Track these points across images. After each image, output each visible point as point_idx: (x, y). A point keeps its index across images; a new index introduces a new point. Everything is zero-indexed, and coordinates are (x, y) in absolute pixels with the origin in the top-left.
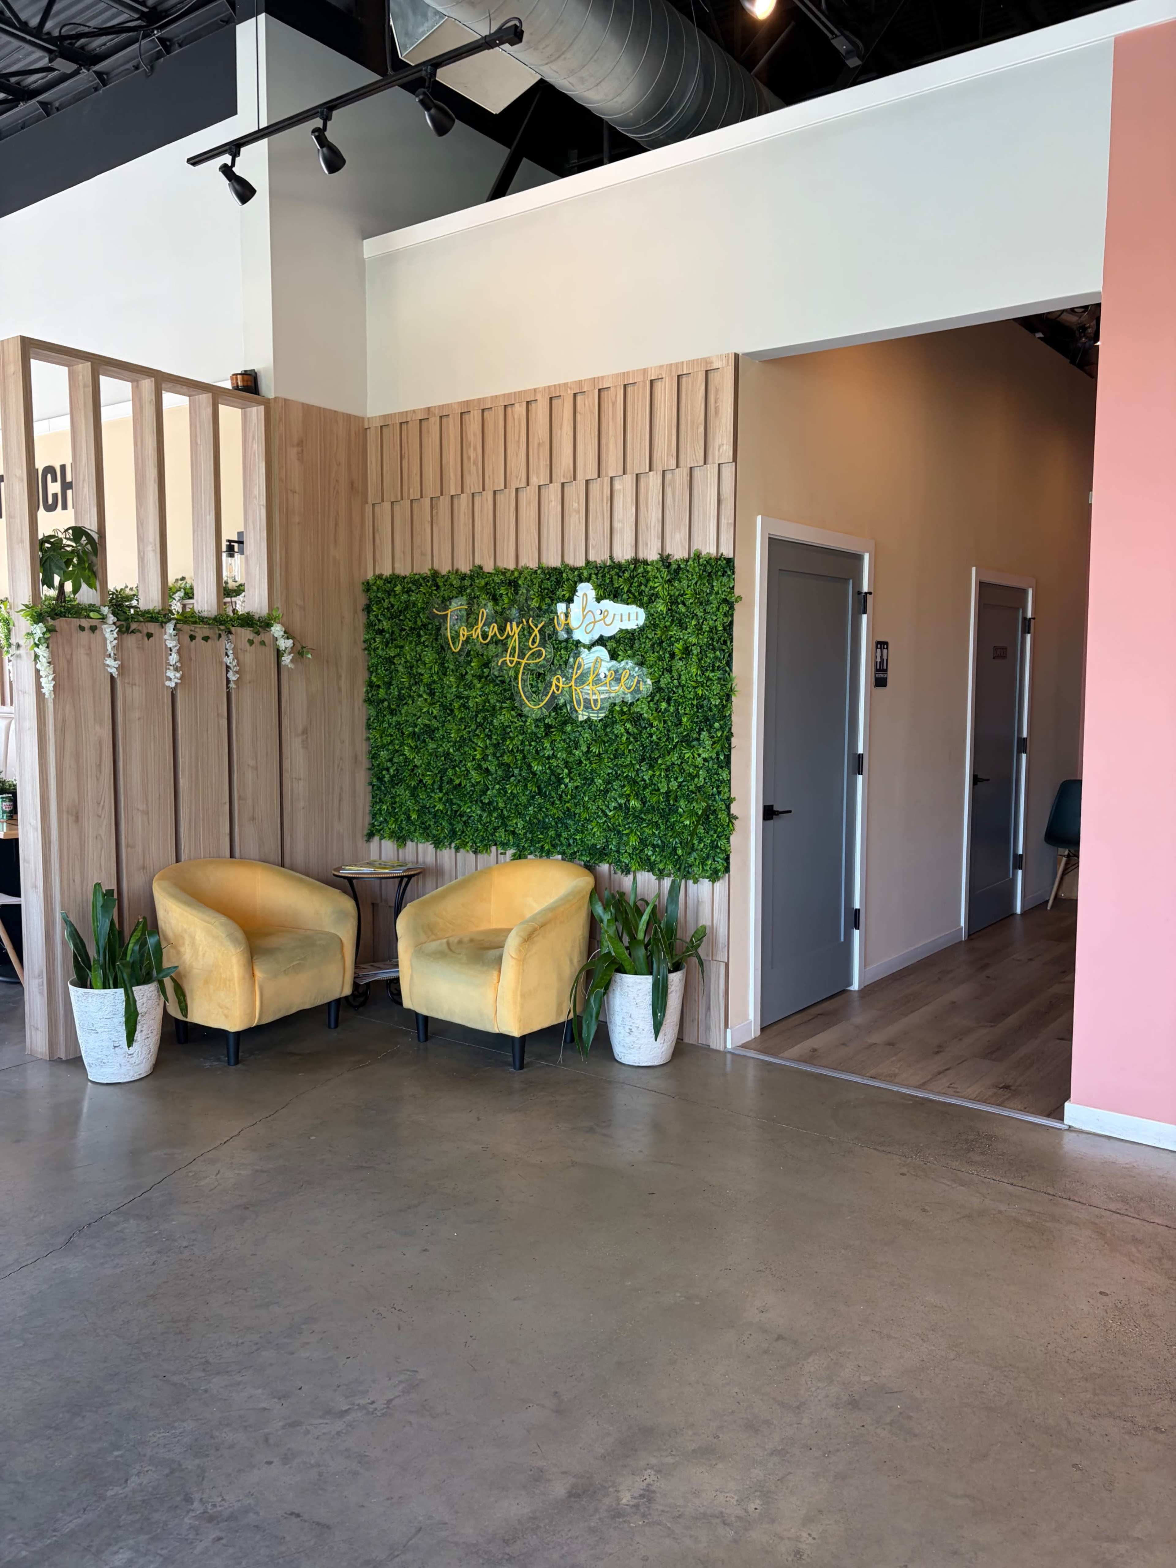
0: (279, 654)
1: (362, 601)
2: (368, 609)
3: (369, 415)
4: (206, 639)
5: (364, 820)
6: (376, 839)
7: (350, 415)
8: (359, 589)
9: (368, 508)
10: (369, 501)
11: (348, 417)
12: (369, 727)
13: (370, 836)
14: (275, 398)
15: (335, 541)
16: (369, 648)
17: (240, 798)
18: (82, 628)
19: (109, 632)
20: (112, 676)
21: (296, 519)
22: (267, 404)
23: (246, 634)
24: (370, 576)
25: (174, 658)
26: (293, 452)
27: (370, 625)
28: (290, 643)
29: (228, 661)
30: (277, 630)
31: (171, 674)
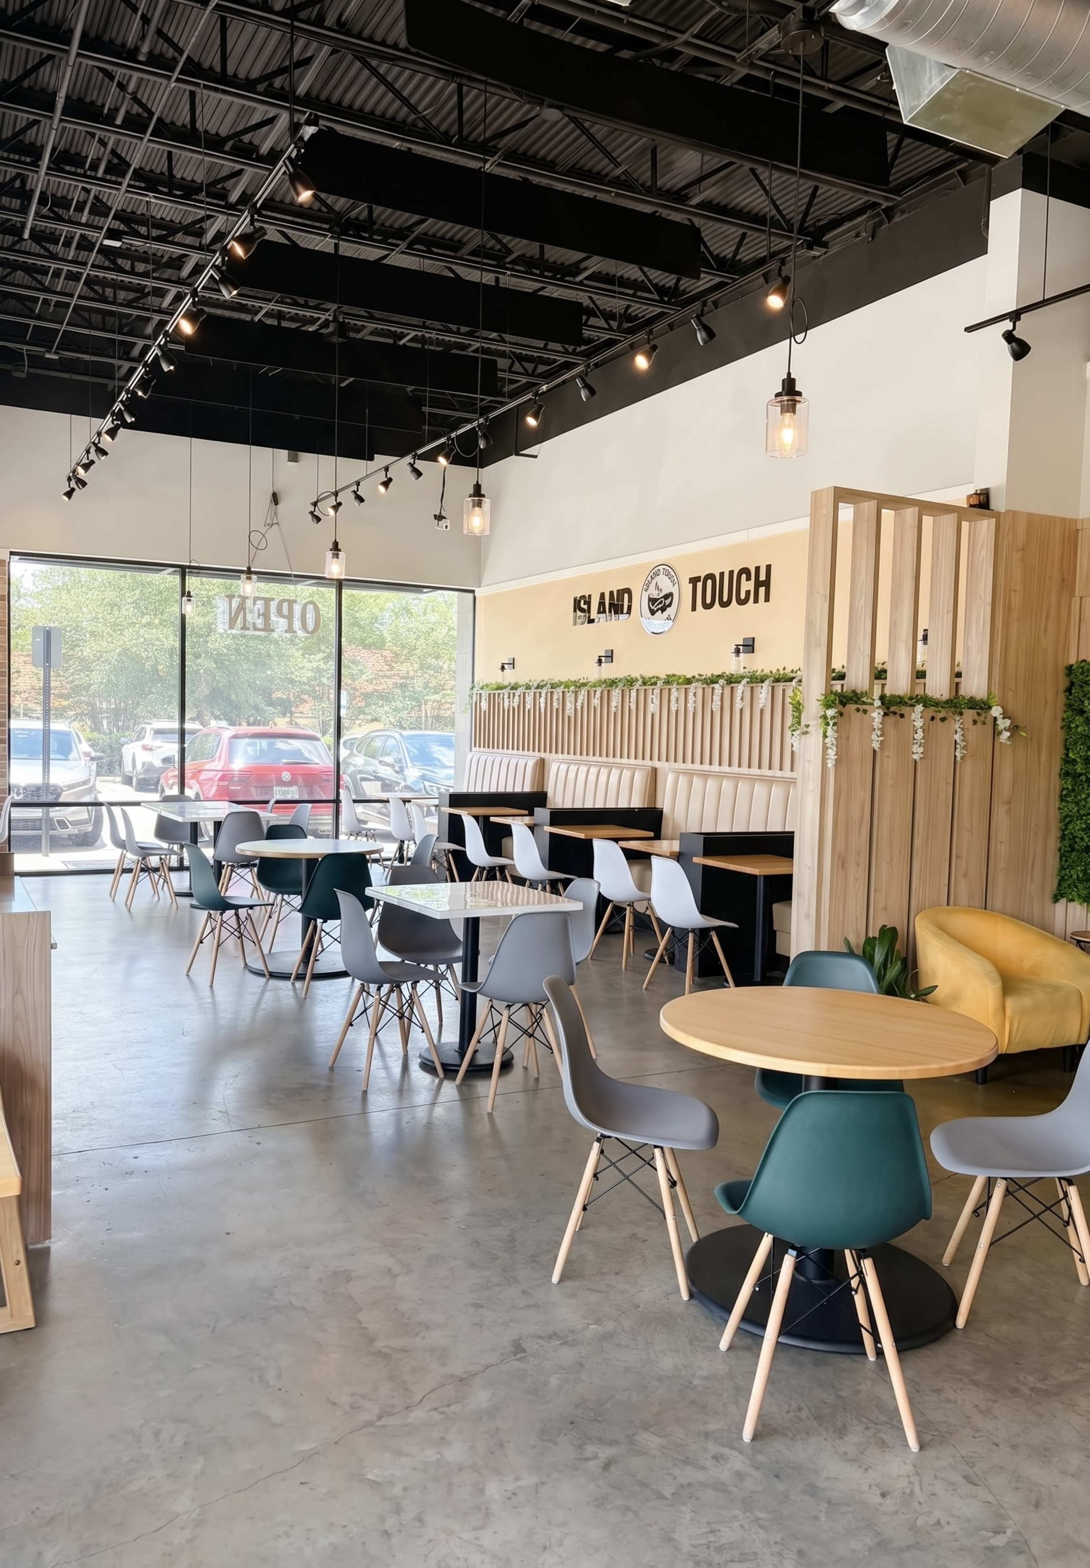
0: (996, 733)
1: (1063, 683)
2: (1069, 690)
3: (1081, 517)
4: (943, 720)
5: (1052, 885)
6: (1063, 901)
7: (1065, 519)
8: (1062, 673)
9: (1076, 602)
10: (1077, 594)
11: (1064, 520)
12: (1062, 799)
13: (1056, 899)
14: (1008, 511)
15: (1045, 631)
16: (1067, 727)
17: (957, 857)
18: (858, 710)
19: (876, 715)
20: (874, 751)
21: (1015, 615)
22: (997, 516)
23: (970, 714)
24: (1072, 660)
25: (920, 735)
26: (1017, 556)
27: (1069, 706)
28: (1008, 722)
29: (957, 737)
30: (996, 711)
31: (915, 748)
